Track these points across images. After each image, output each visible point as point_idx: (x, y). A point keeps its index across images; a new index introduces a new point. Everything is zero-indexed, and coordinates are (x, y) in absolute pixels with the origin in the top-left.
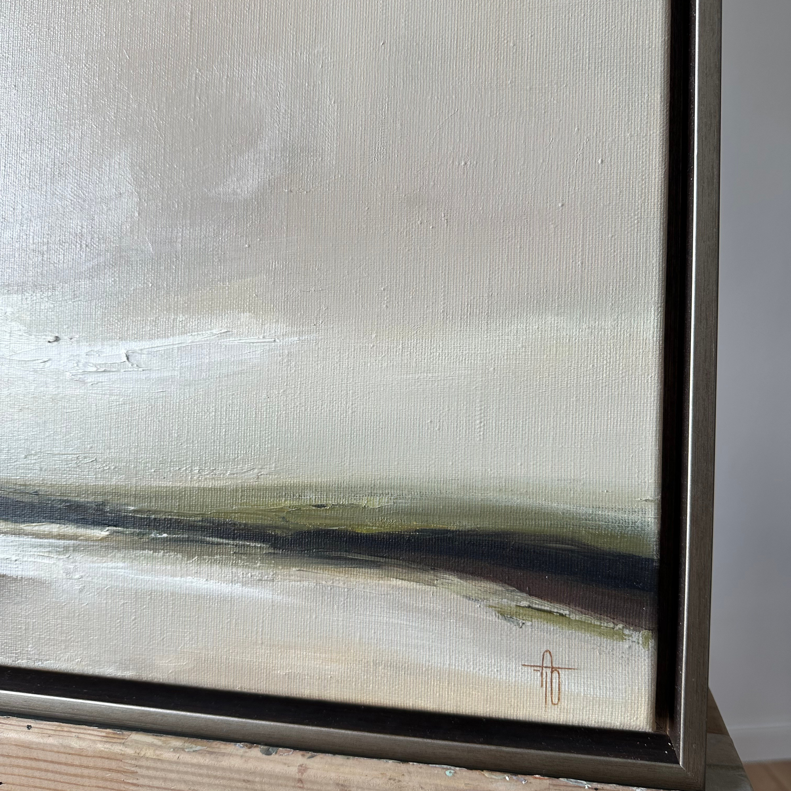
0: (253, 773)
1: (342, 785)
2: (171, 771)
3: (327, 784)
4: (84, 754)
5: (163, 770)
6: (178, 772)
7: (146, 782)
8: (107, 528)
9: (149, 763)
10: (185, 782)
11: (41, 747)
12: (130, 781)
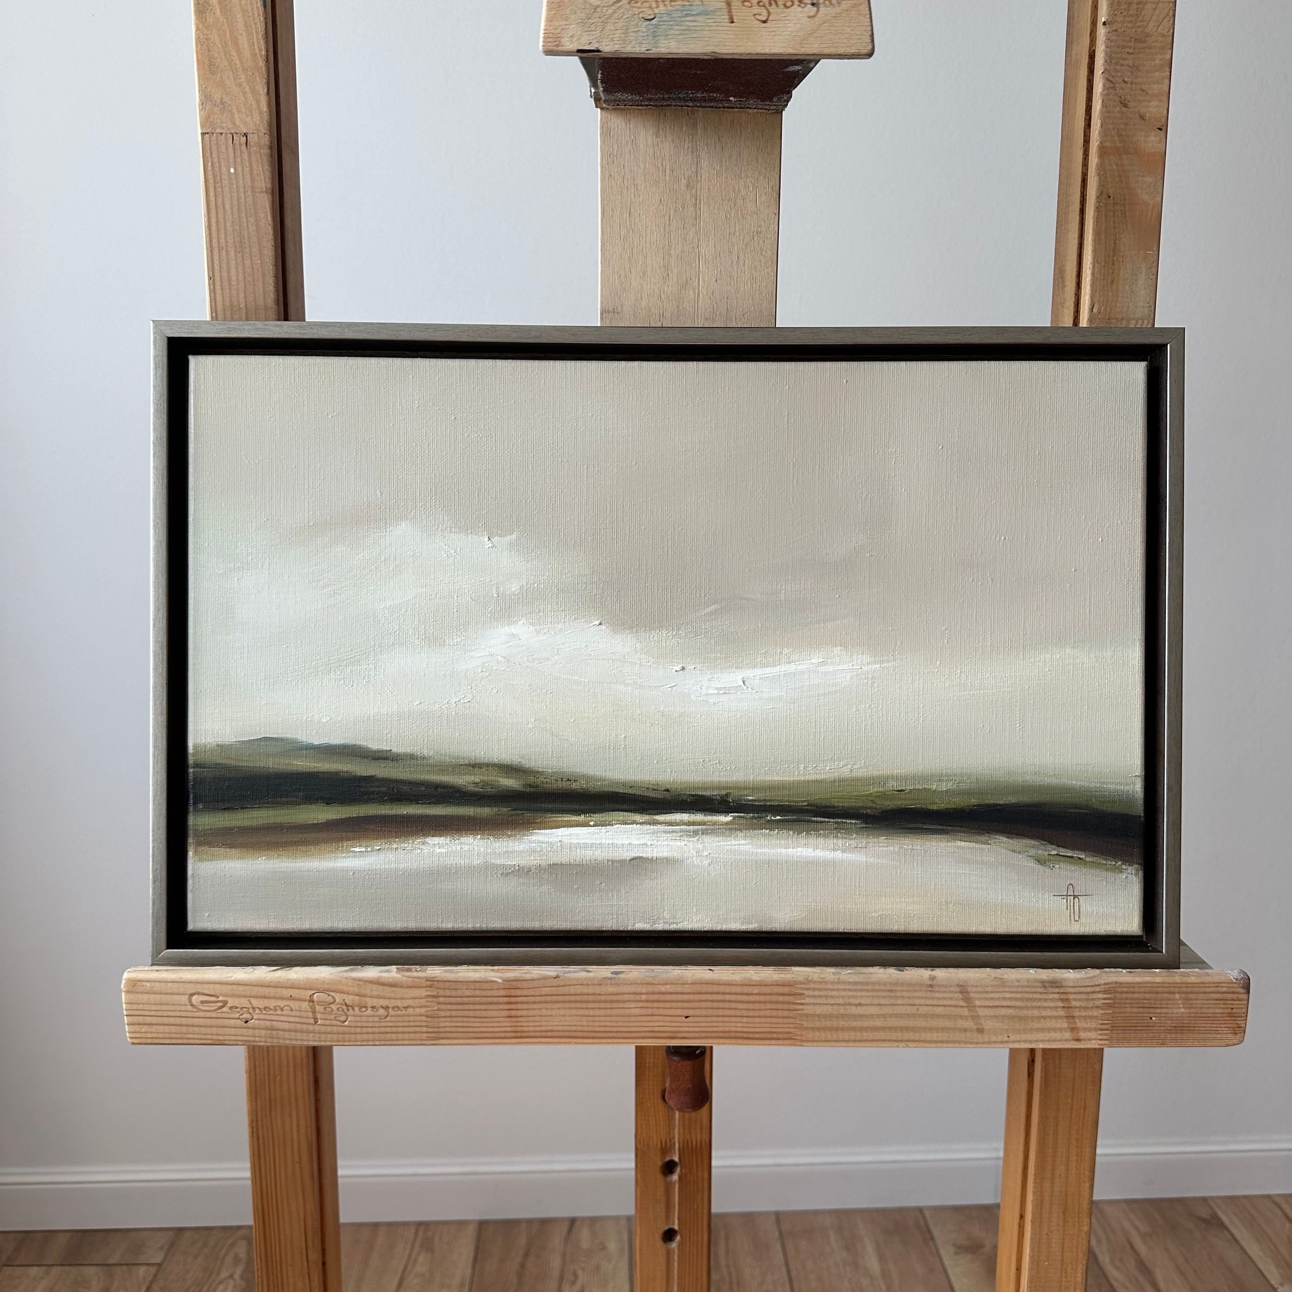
0: (896, 984)
1: (962, 986)
2: (833, 990)
3: (951, 986)
4: (763, 984)
5: (826, 989)
6: (838, 990)
7: (812, 1001)
8: (730, 815)
9: (814, 986)
10: (843, 997)
11: (727, 983)
12: (799, 1001)
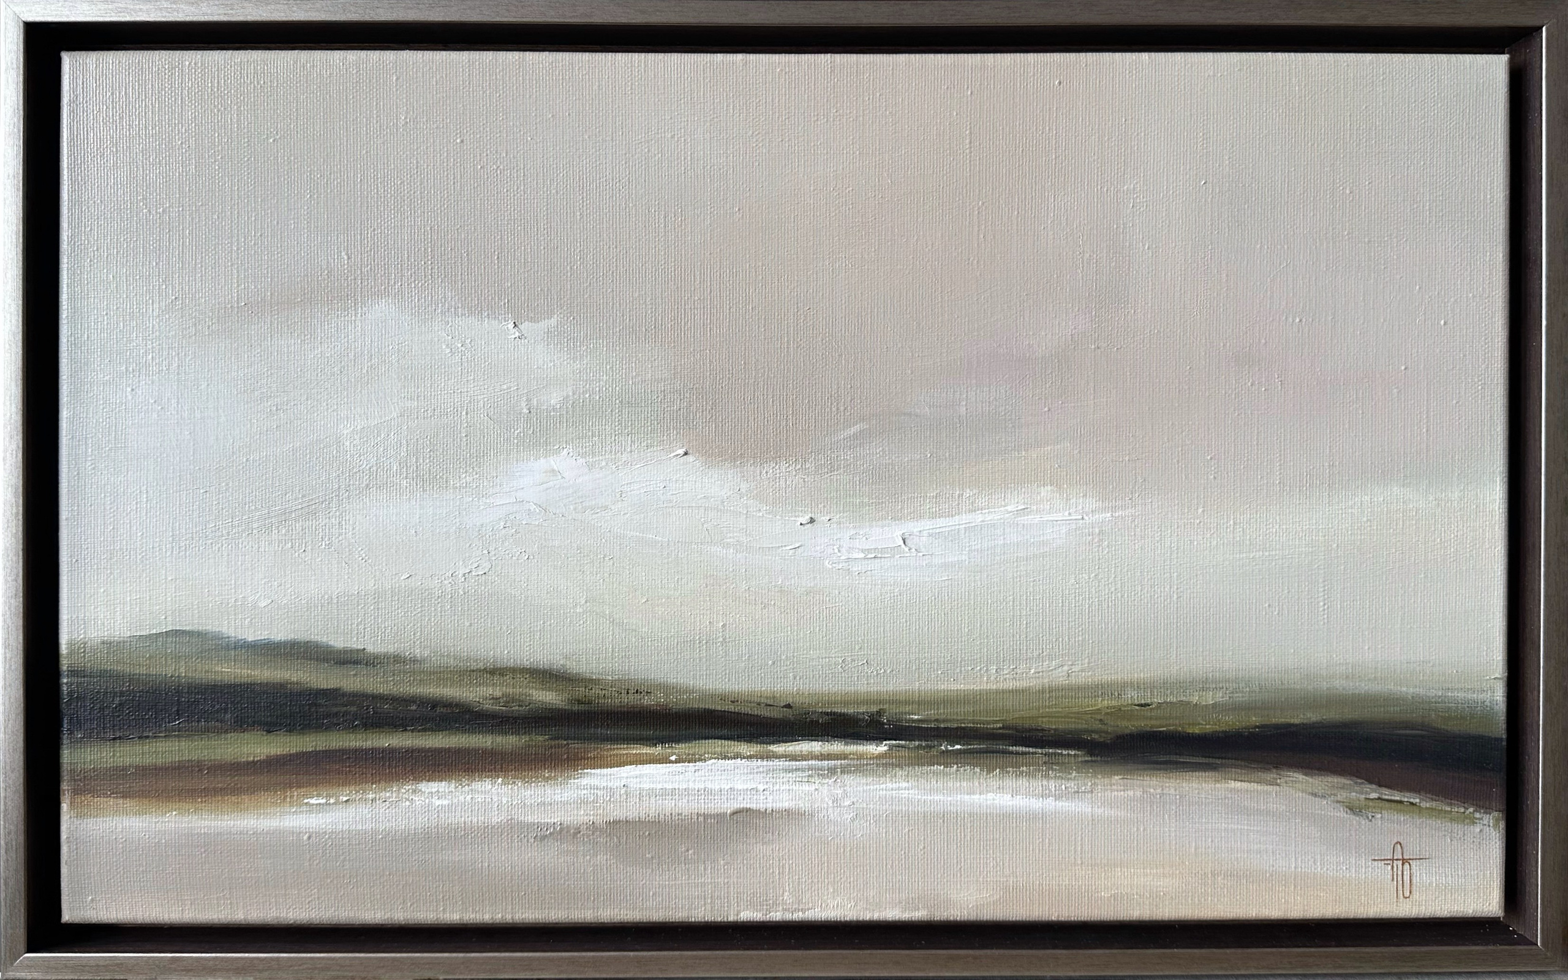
8: (884, 742)
